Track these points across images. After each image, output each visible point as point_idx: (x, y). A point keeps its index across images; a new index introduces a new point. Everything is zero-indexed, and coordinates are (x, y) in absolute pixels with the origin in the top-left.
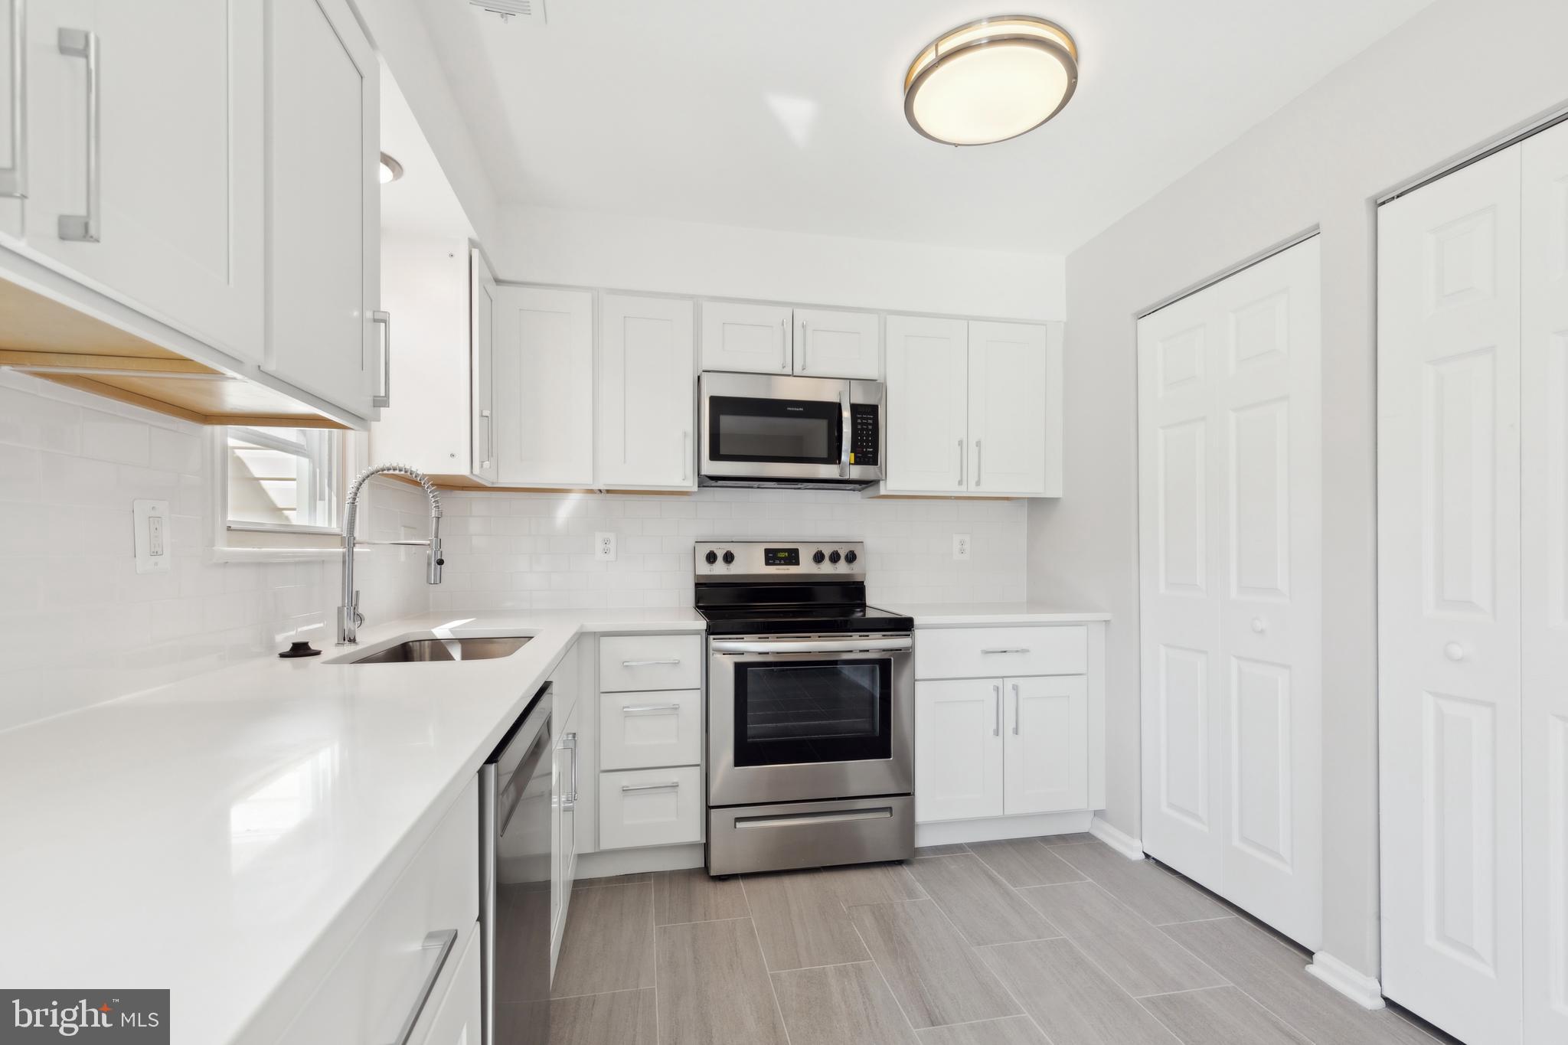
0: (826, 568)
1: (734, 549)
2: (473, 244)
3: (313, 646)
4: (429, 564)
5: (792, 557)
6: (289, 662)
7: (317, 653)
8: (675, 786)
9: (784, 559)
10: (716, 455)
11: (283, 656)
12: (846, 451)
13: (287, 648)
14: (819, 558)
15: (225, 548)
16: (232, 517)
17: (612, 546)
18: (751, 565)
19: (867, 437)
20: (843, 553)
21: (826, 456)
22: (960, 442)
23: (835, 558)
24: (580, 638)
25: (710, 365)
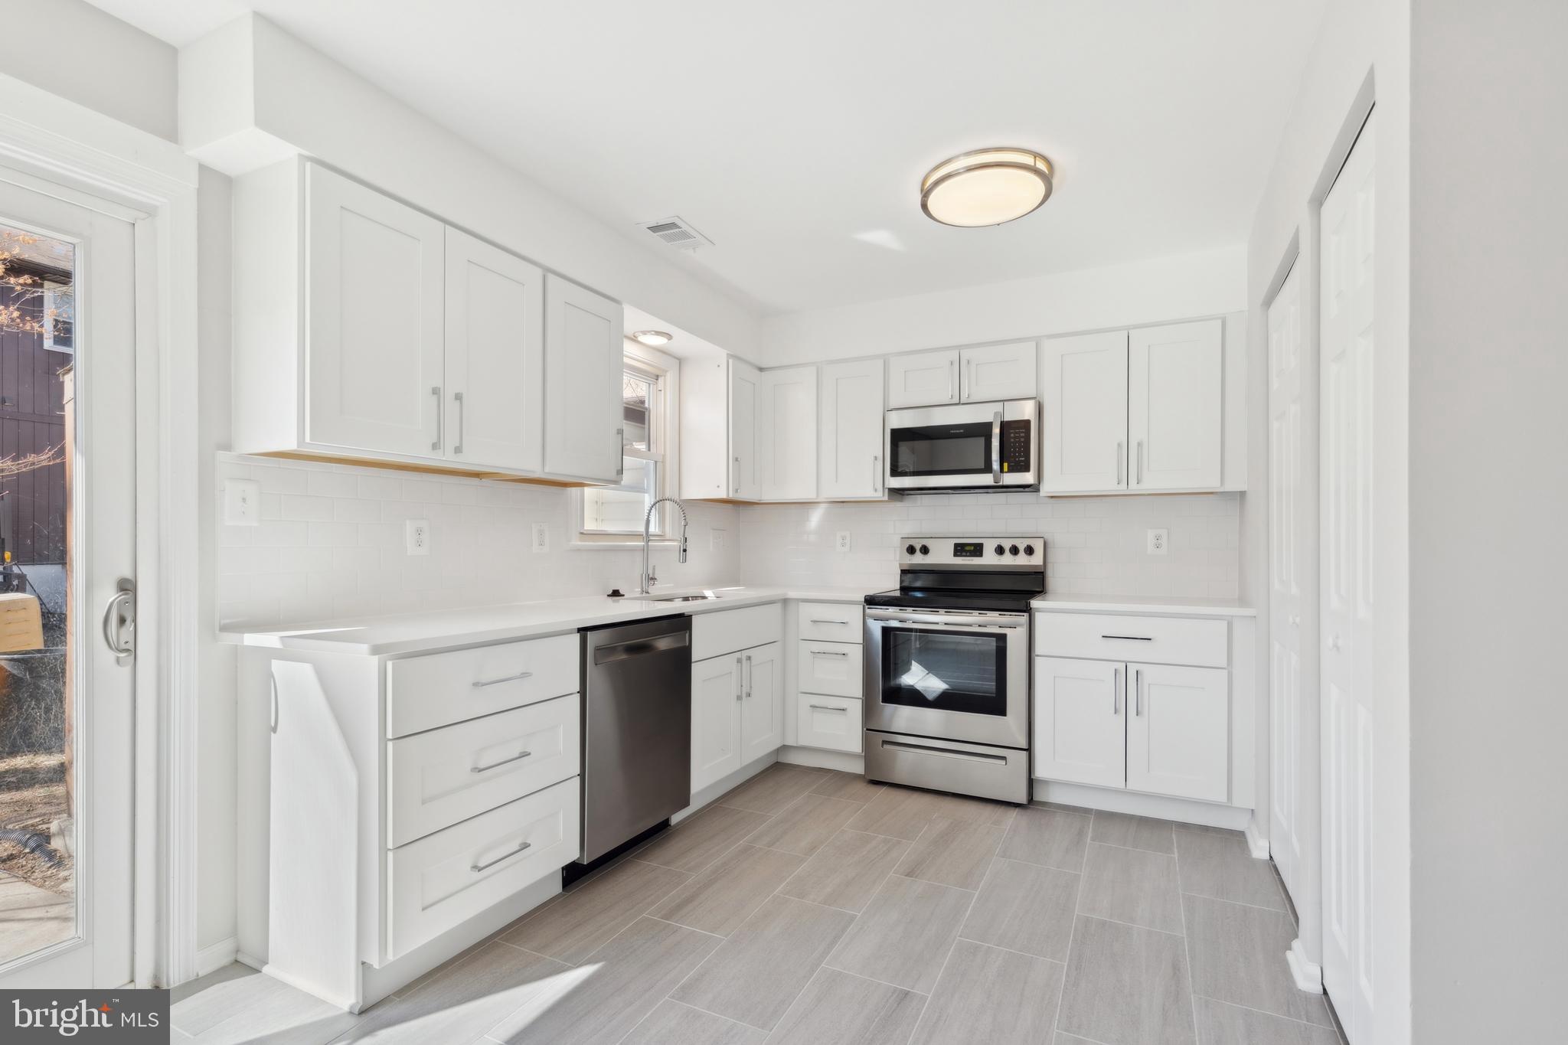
0: (1007, 560)
1: (929, 543)
2: (729, 356)
3: (621, 592)
4: (680, 551)
5: (977, 550)
6: (610, 599)
7: (623, 595)
8: (842, 710)
9: (970, 551)
10: (895, 472)
11: (608, 596)
12: (996, 462)
13: (610, 592)
14: (1000, 550)
15: (577, 542)
17: (848, 541)
18: (942, 556)
19: (1020, 448)
20: (1022, 548)
21: (983, 467)
22: (1119, 445)
23: (1015, 550)
24: (785, 601)
25: (893, 404)
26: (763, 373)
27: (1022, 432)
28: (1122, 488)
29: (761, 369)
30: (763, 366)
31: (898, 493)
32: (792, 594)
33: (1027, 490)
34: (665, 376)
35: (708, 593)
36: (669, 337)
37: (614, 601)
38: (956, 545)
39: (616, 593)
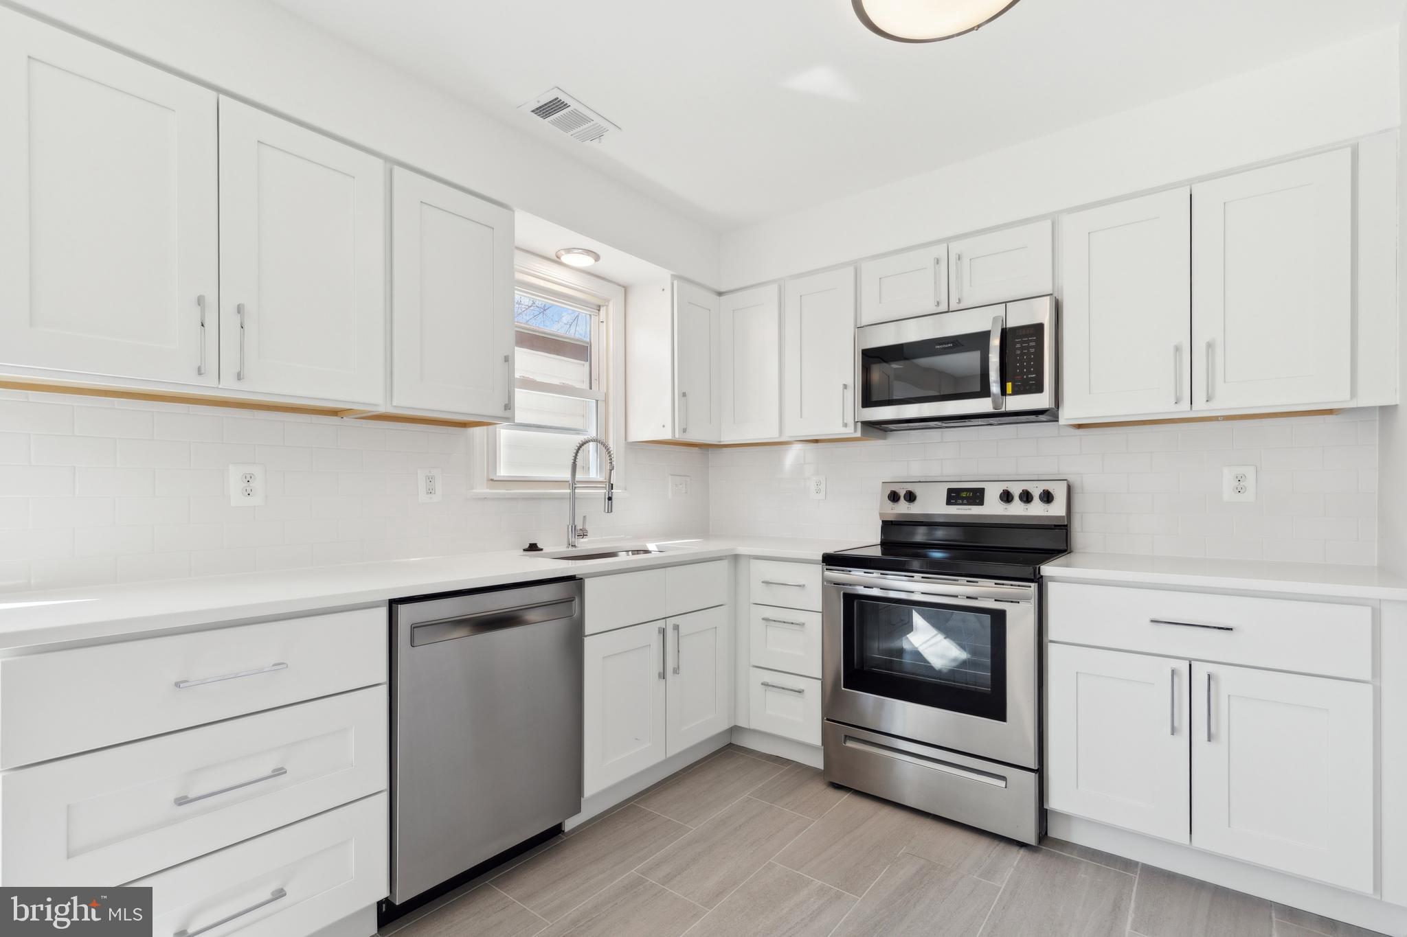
0: (1017, 509)
1: (916, 489)
2: (674, 277)
3: (540, 546)
4: (605, 498)
5: (976, 496)
6: (526, 554)
7: (542, 550)
8: (800, 692)
9: (967, 498)
10: (868, 402)
11: (525, 550)
12: (995, 382)
13: (527, 546)
14: (1007, 497)
15: (483, 490)
16: (503, 472)
17: (823, 487)
18: (933, 504)
19: (1029, 363)
20: (1036, 492)
21: (979, 390)
22: (1178, 349)
23: (1026, 497)
24: (736, 558)
25: (865, 321)
26: (722, 298)
27: (1031, 341)
28: (1183, 410)
29: (720, 294)
30: (722, 289)
31: (875, 428)
32: (742, 549)
33: (1042, 417)
34: (607, 306)
35: (651, 546)
36: (597, 257)
37: (530, 556)
38: (950, 491)
39: (533, 547)
